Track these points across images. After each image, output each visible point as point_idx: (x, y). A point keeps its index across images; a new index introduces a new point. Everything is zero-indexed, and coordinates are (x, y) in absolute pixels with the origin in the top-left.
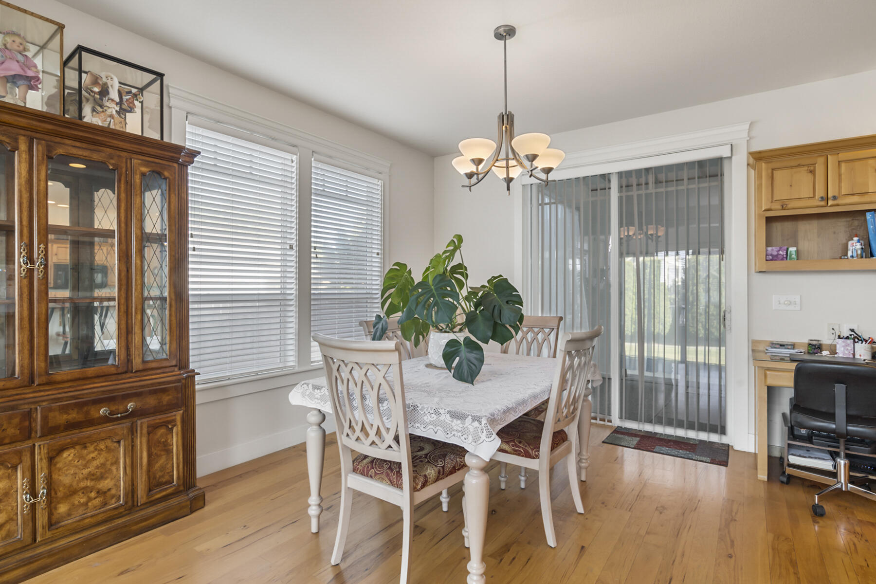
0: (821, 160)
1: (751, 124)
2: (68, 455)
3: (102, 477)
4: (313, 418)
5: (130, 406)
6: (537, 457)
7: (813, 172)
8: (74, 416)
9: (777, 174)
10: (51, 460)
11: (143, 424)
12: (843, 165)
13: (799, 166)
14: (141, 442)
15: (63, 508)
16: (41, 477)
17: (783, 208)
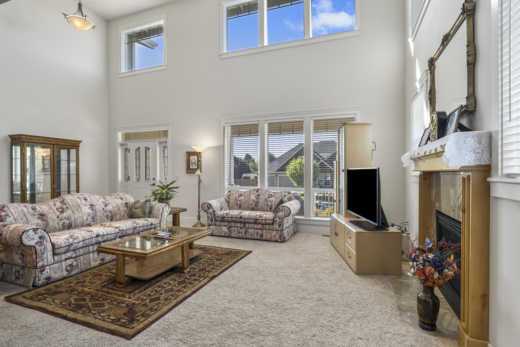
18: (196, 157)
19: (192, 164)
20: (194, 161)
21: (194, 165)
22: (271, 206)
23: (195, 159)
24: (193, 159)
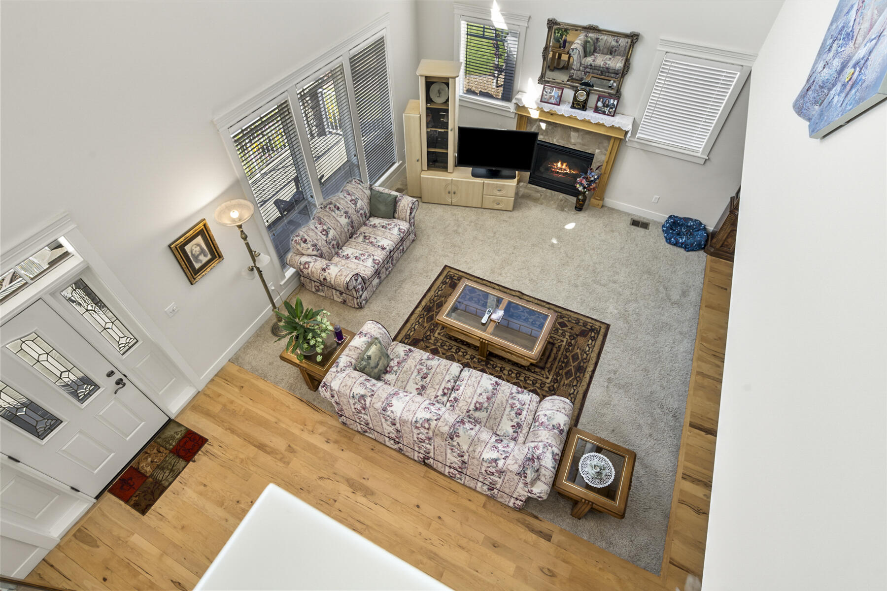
18: (199, 240)
19: (196, 258)
20: (198, 249)
21: (202, 257)
22: (365, 212)
23: (198, 245)
24: (193, 248)
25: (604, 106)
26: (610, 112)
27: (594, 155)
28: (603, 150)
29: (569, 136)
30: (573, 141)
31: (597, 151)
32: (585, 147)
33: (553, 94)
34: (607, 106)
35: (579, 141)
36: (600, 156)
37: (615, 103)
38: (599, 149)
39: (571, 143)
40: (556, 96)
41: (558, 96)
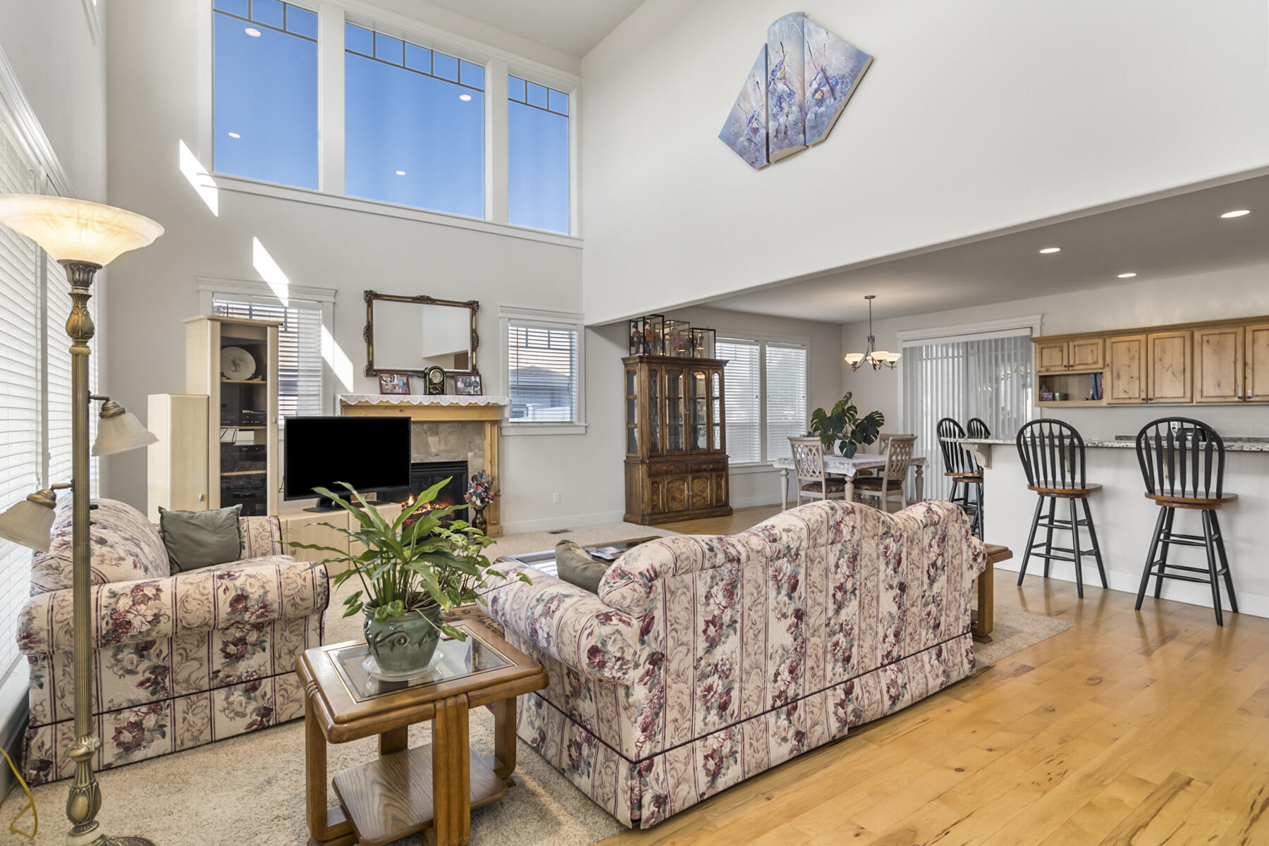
0: (1066, 344)
1: (1043, 315)
2: (696, 481)
3: (703, 492)
4: (784, 472)
5: (711, 466)
6: (881, 491)
7: (1062, 351)
8: (697, 467)
9: (1044, 351)
10: (693, 480)
11: (714, 474)
12: (1076, 348)
13: (1055, 347)
14: (714, 481)
15: (695, 500)
16: (690, 486)
17: (1047, 370)
25: (465, 386)
26: (476, 392)
27: (467, 462)
28: (477, 451)
29: (427, 445)
30: (433, 450)
31: (470, 455)
32: (453, 454)
33: (396, 382)
34: (470, 386)
35: (443, 447)
36: (477, 463)
37: (478, 379)
38: (471, 451)
39: (431, 454)
40: (401, 384)
41: (404, 384)
